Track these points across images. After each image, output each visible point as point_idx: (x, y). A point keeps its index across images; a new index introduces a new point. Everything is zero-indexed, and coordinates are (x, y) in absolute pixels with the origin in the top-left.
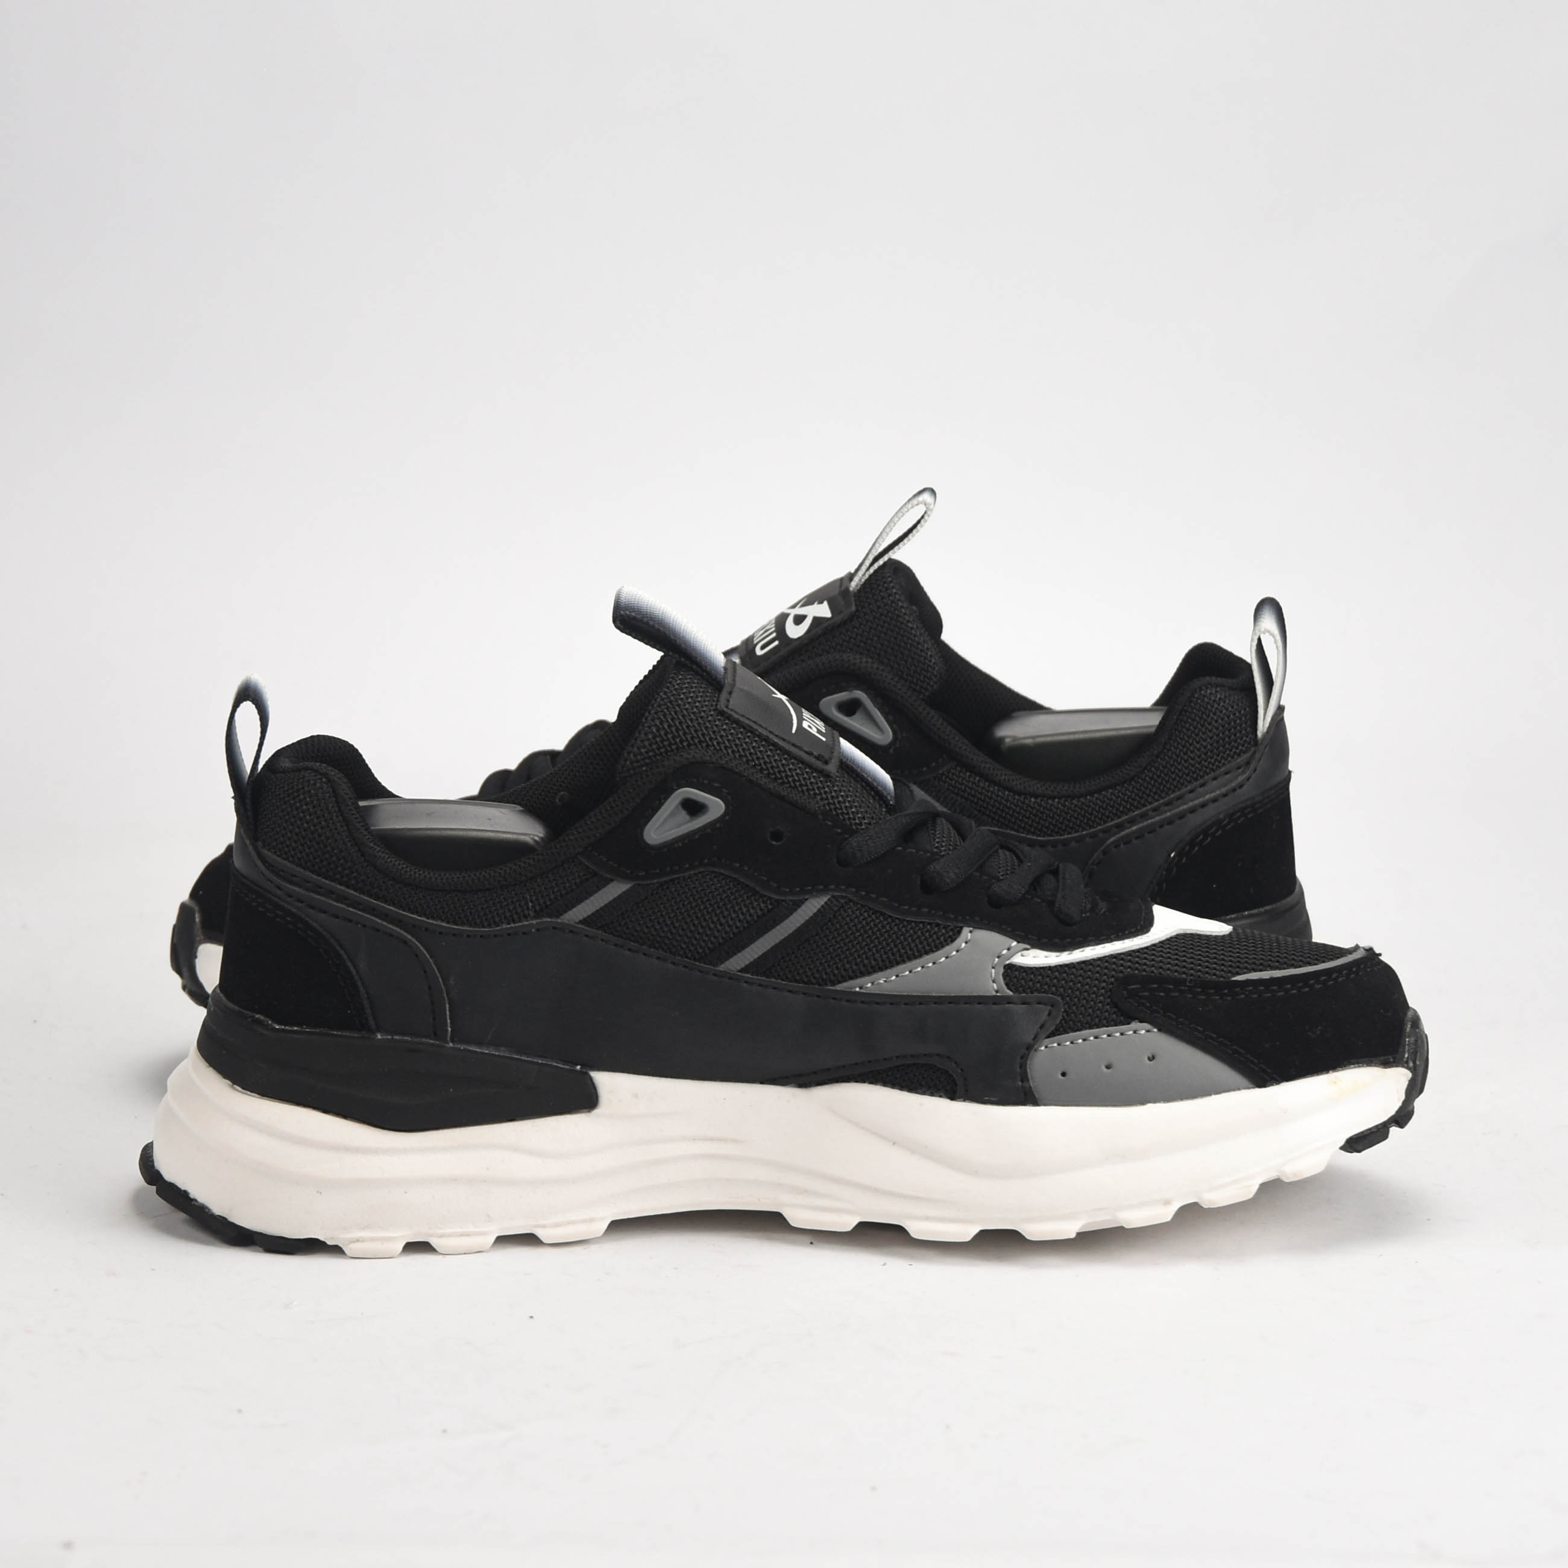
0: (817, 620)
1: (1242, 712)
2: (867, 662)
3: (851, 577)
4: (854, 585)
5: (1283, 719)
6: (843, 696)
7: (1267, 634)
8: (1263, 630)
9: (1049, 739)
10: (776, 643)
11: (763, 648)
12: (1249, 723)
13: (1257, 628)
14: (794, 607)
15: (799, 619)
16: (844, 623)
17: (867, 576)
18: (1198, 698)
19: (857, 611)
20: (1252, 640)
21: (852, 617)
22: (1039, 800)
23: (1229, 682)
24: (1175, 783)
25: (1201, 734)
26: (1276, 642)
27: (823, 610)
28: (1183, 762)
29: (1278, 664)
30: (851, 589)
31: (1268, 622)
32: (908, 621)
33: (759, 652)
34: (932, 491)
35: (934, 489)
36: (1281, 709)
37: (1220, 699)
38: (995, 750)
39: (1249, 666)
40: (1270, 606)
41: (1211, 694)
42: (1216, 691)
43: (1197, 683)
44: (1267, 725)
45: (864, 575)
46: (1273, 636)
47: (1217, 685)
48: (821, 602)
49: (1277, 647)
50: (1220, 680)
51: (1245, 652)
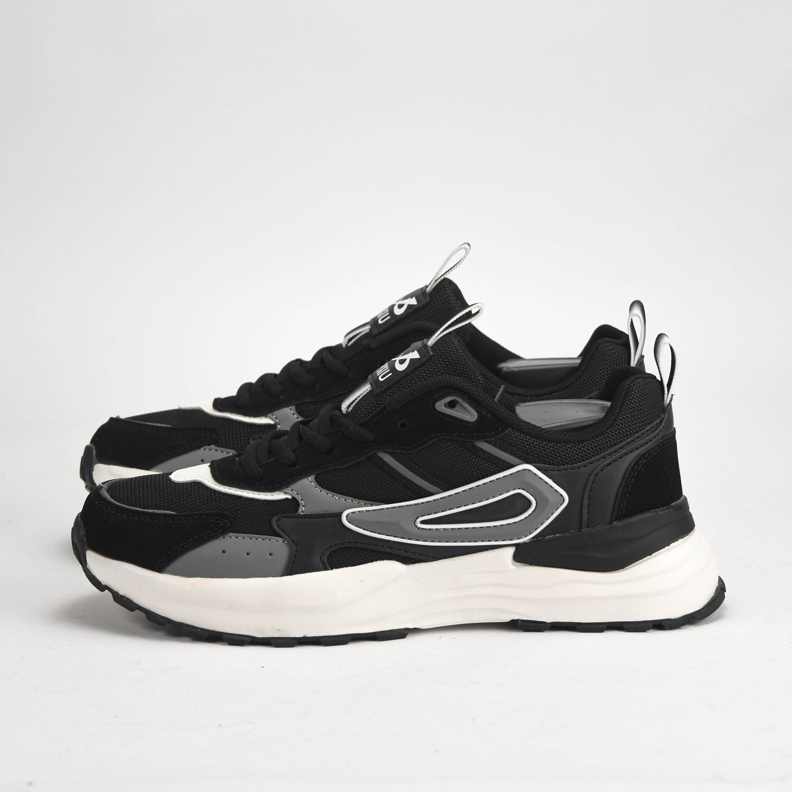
0: (410, 306)
1: (623, 356)
2: (434, 326)
3: (427, 287)
4: (428, 289)
5: (643, 362)
7: (636, 316)
8: (634, 314)
9: (525, 368)
10: (389, 317)
11: (382, 320)
12: (626, 362)
13: (631, 313)
14: (398, 301)
15: (400, 306)
16: (423, 307)
17: (435, 284)
18: (601, 348)
19: (430, 301)
20: (629, 319)
21: (427, 304)
22: (520, 397)
23: (617, 341)
24: (589, 390)
25: (602, 366)
26: (640, 320)
27: (413, 301)
28: (593, 380)
29: (641, 335)
30: (427, 291)
31: (637, 310)
32: (455, 306)
33: (380, 322)
34: (469, 244)
35: (470, 244)
36: (642, 357)
37: (612, 349)
38: (499, 373)
39: (627, 336)
40: (638, 303)
41: (607, 346)
42: (610, 345)
43: (601, 341)
44: (635, 363)
45: (434, 284)
46: (639, 317)
47: (611, 342)
48: (412, 298)
49: (641, 323)
50: (612, 340)
51: (626, 330)
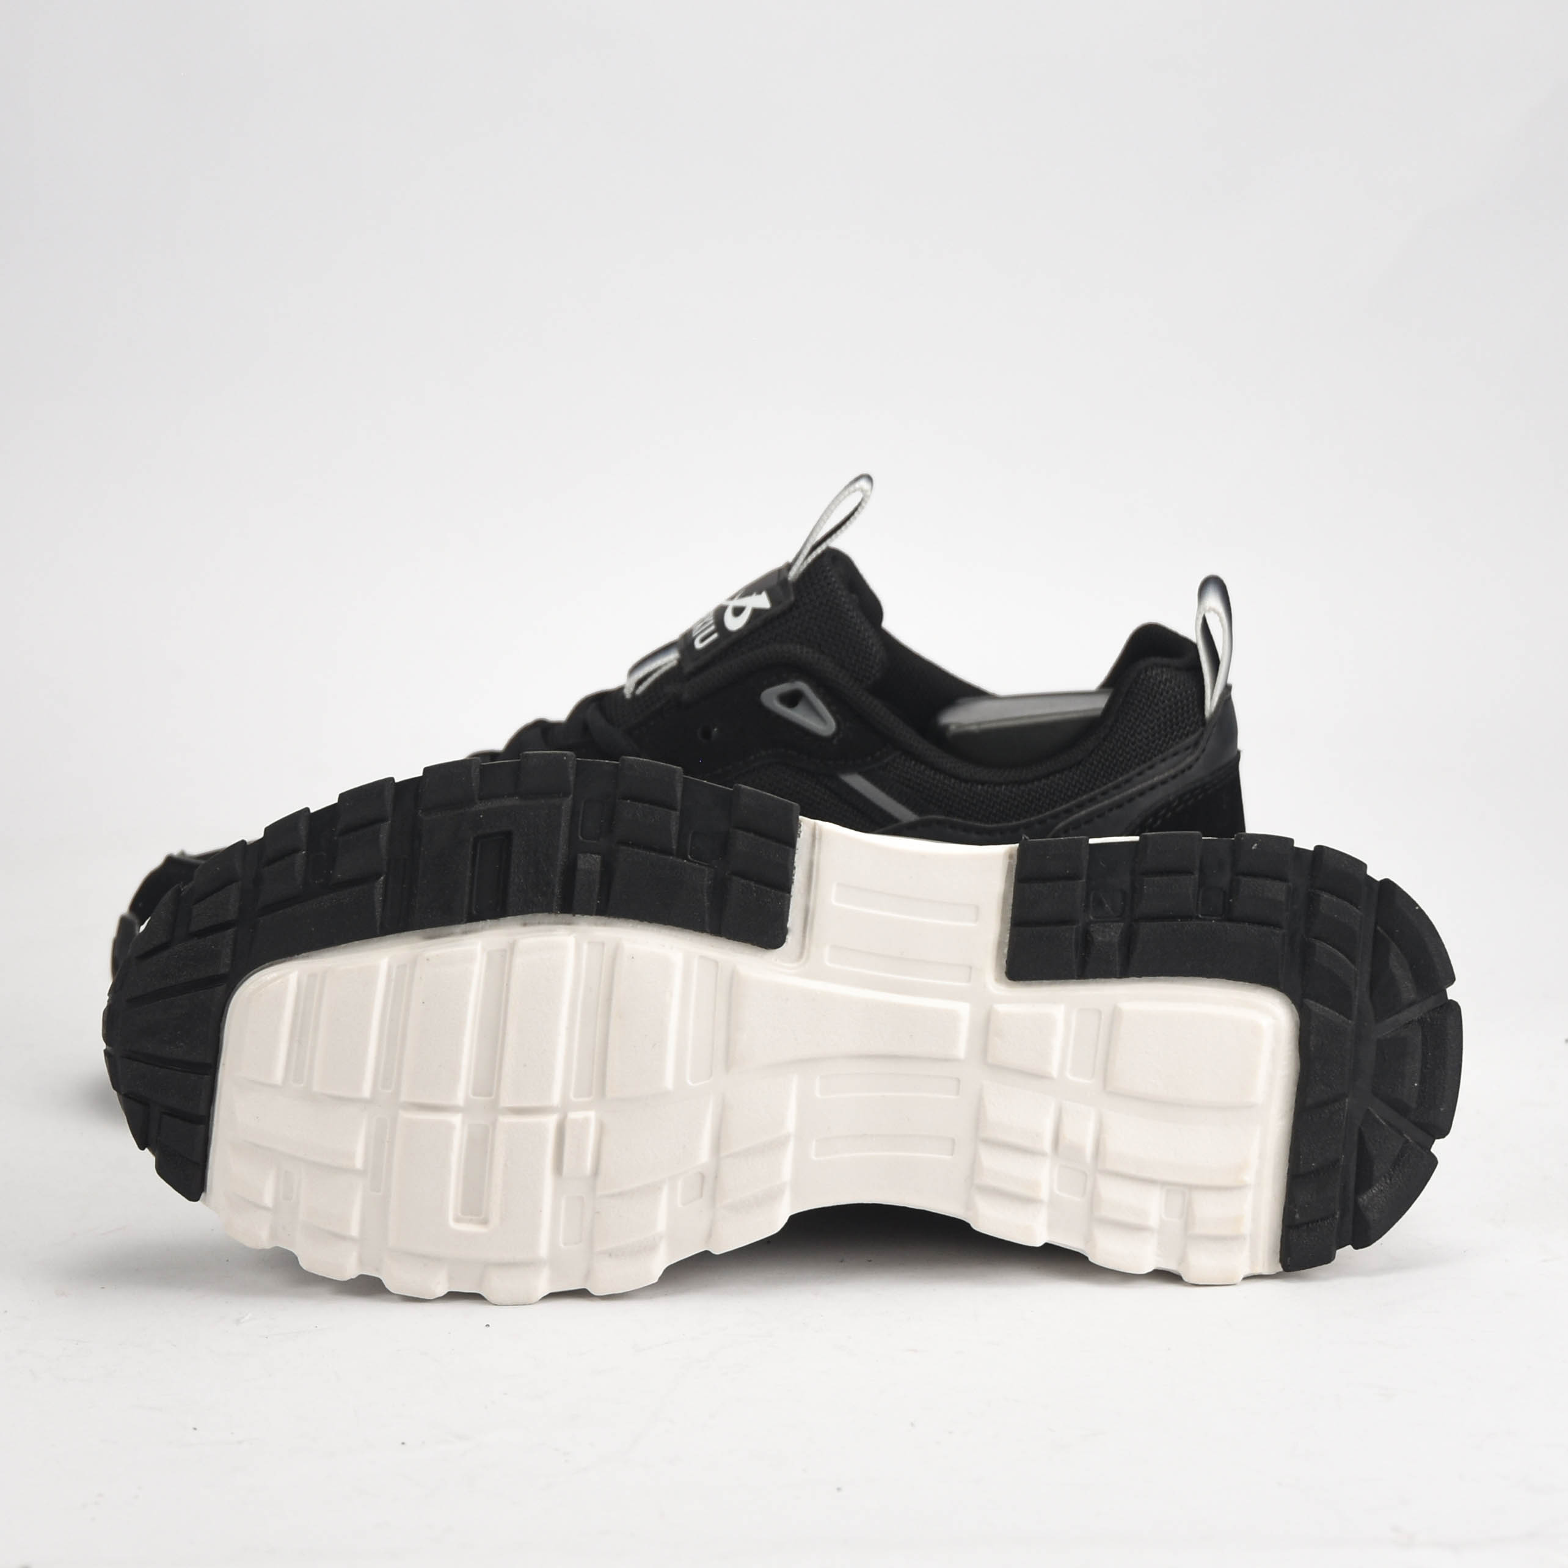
0: (756, 612)
1: (1189, 692)
2: (807, 652)
3: (789, 567)
4: (792, 574)
5: (1230, 698)
6: (785, 688)
7: (1212, 613)
8: (1207, 608)
9: (994, 725)
10: (715, 636)
11: (702, 640)
12: (1196, 703)
13: (1202, 606)
14: (732, 598)
15: (738, 611)
16: (784, 613)
17: (805, 565)
18: (1143, 680)
19: (796, 600)
20: (1197, 618)
21: (792, 607)
22: (986, 787)
23: (1176, 662)
24: (1123, 766)
25: (1148, 716)
26: (1221, 620)
27: (762, 601)
28: (1130, 744)
29: (1224, 642)
30: (789, 579)
31: (1213, 600)
32: (848, 610)
33: (698, 645)
34: (869, 478)
35: (873, 477)
36: (1228, 688)
37: (1166, 679)
38: (941, 738)
39: (1194, 647)
40: (1214, 584)
41: (1157, 674)
42: (1162, 672)
43: (1142, 664)
44: (1215, 704)
45: (802, 564)
46: (1218, 614)
47: (1163, 666)
48: (760, 593)
49: (1222, 625)
50: (1166, 661)
51: (1190, 631)
